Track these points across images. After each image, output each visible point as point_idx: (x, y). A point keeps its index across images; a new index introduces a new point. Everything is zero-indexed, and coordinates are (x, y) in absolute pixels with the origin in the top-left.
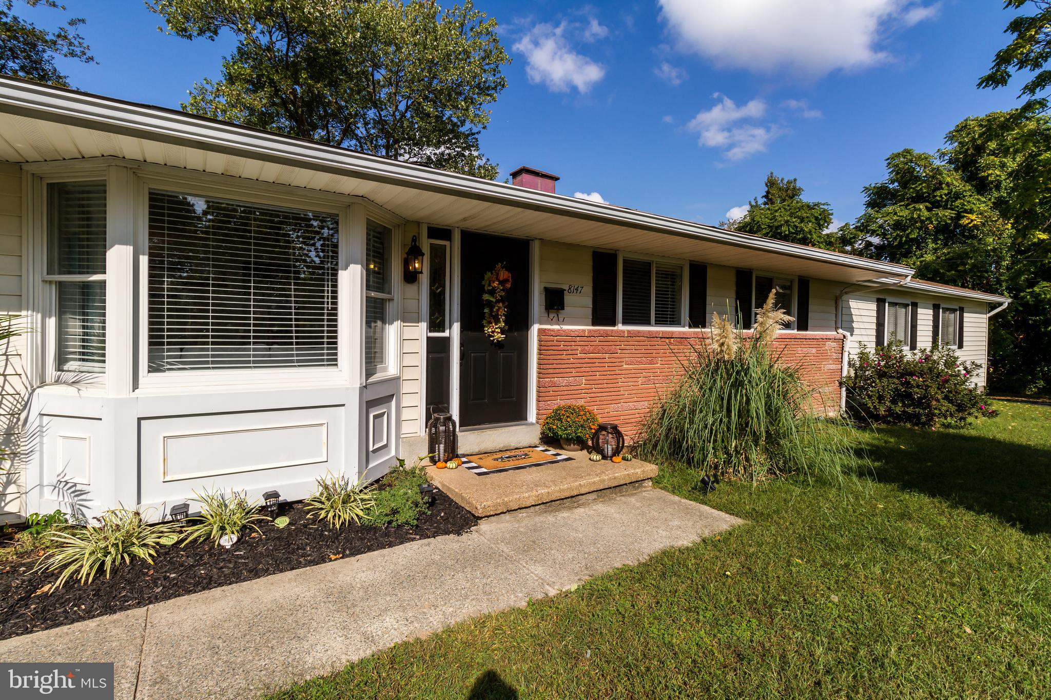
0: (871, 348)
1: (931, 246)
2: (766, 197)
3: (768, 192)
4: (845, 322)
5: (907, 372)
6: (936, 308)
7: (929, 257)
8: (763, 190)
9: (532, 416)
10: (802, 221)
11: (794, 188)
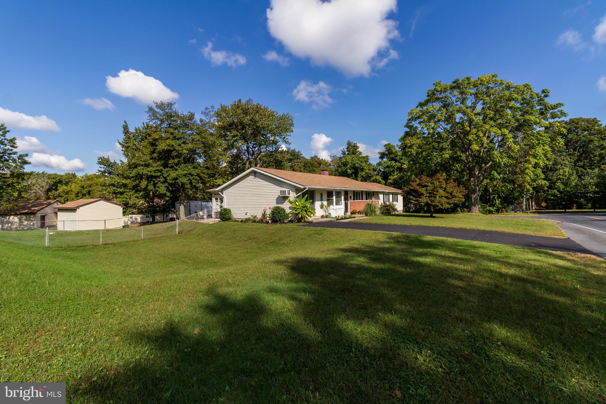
0: (383, 203)
1: (396, 173)
2: (347, 148)
3: (348, 147)
4: (379, 198)
5: (387, 206)
6: (393, 195)
7: (395, 177)
8: (346, 146)
9: (349, 211)
10: (362, 163)
11: (356, 146)
